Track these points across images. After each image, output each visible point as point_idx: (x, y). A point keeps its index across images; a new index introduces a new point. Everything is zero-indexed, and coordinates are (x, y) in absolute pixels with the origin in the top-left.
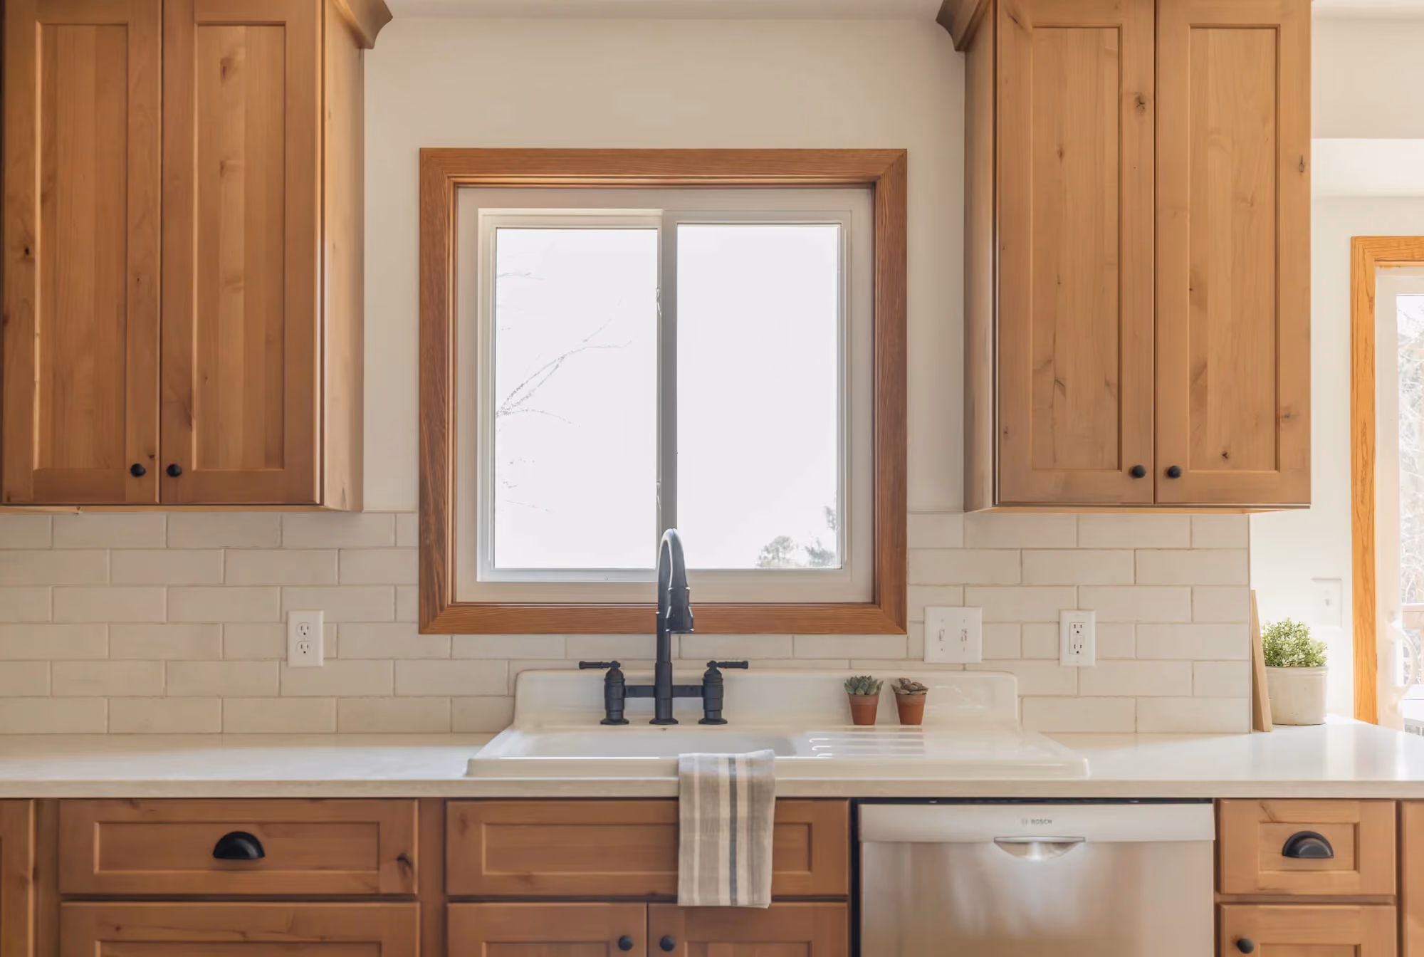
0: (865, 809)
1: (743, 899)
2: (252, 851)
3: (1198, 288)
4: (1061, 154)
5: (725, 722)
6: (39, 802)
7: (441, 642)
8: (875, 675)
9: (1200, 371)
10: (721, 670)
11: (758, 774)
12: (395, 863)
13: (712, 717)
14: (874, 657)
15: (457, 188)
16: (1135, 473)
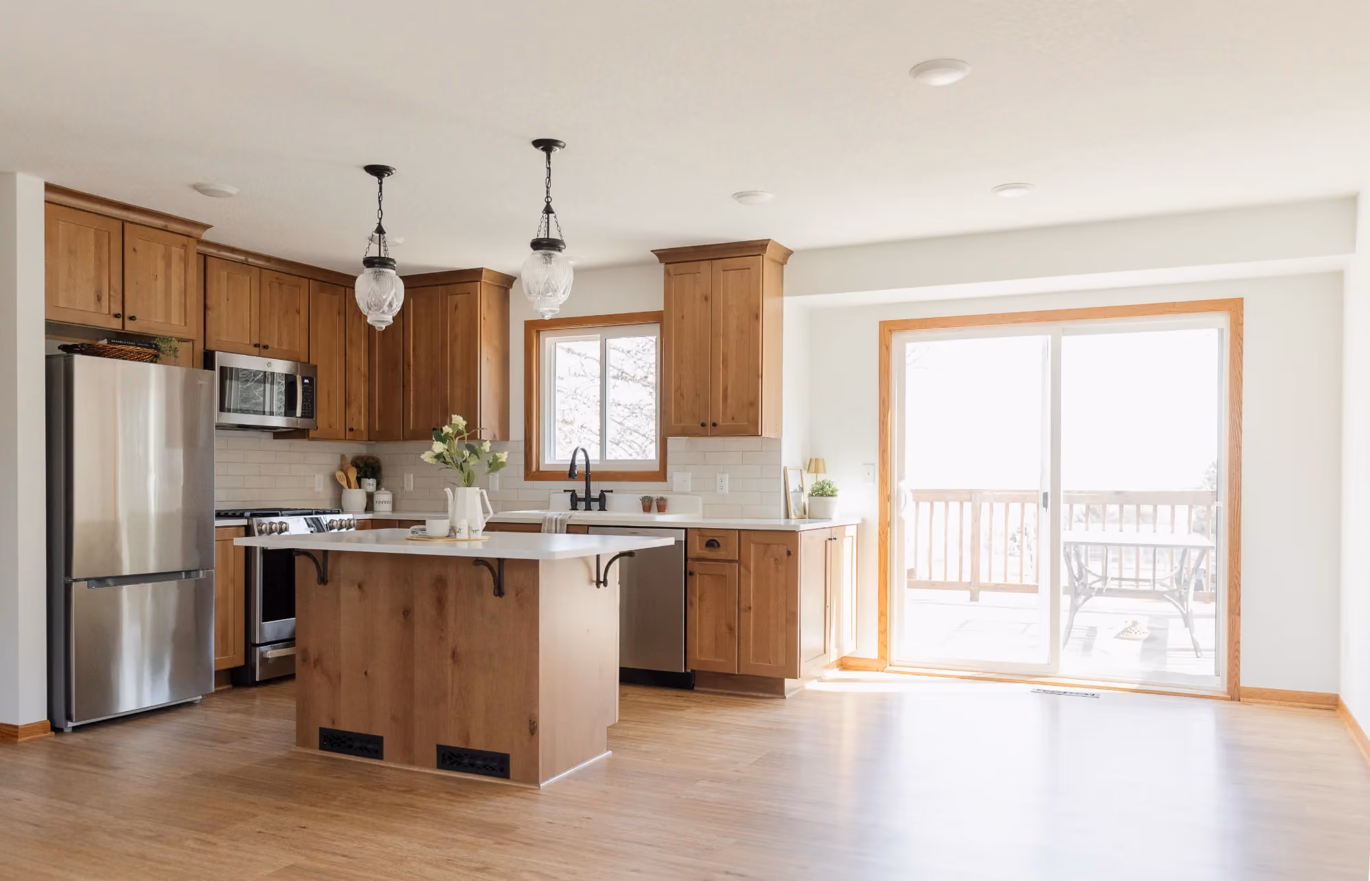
3: (725, 360)
4: (683, 318)
5: (607, 508)
7: (530, 483)
8: (651, 496)
9: (725, 389)
13: (602, 508)
14: (653, 489)
15: (538, 332)
16: (703, 425)
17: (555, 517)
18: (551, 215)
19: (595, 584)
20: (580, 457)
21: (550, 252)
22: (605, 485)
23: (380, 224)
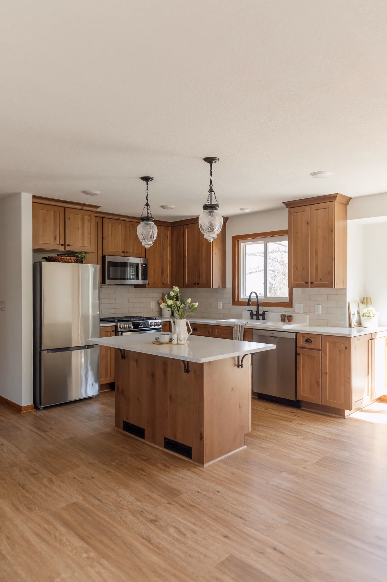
2: (196, 330)
3: (317, 252)
5: (266, 320)
7: (235, 306)
8: (286, 314)
9: (317, 266)
10: (265, 312)
11: (242, 324)
13: (264, 319)
14: (286, 311)
15: (238, 241)
16: (306, 283)
17: (239, 324)
18: (213, 193)
19: (237, 366)
20: (254, 295)
21: (212, 210)
22: (265, 308)
23: (147, 202)
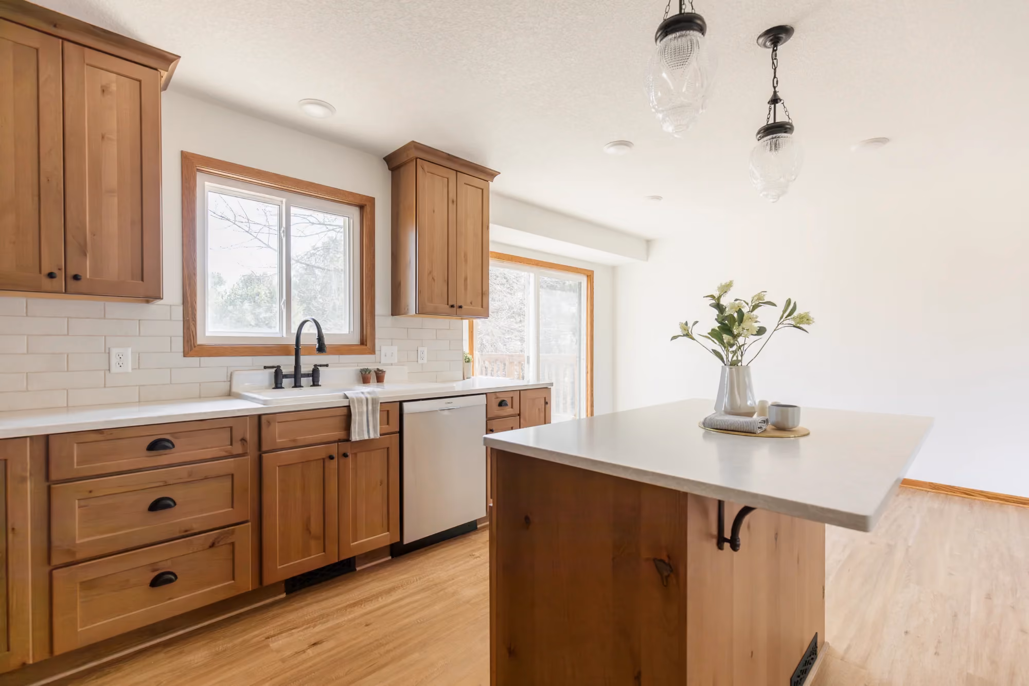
0: (405, 404)
1: (372, 436)
2: (170, 445)
3: (466, 256)
5: (320, 386)
6: (31, 437)
7: (195, 360)
9: (466, 279)
10: (318, 367)
11: (373, 396)
12: (240, 442)
13: (315, 383)
15: (199, 172)
16: (452, 306)
22: (317, 359)
